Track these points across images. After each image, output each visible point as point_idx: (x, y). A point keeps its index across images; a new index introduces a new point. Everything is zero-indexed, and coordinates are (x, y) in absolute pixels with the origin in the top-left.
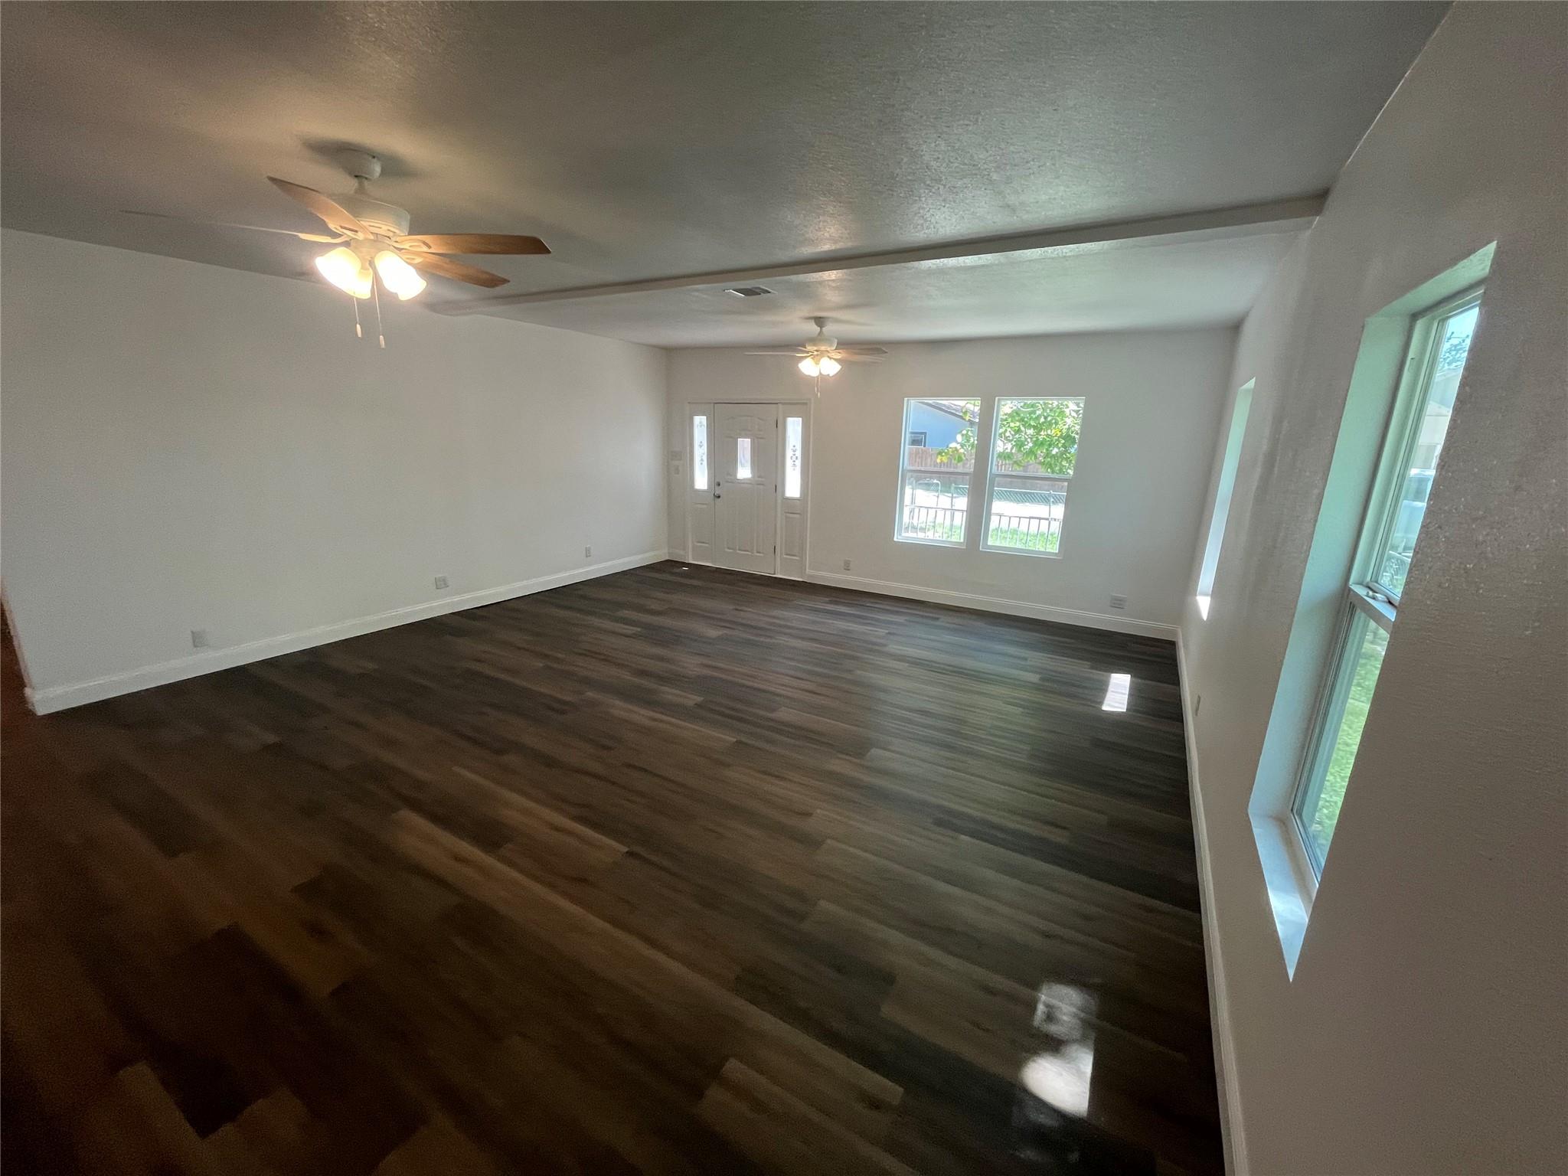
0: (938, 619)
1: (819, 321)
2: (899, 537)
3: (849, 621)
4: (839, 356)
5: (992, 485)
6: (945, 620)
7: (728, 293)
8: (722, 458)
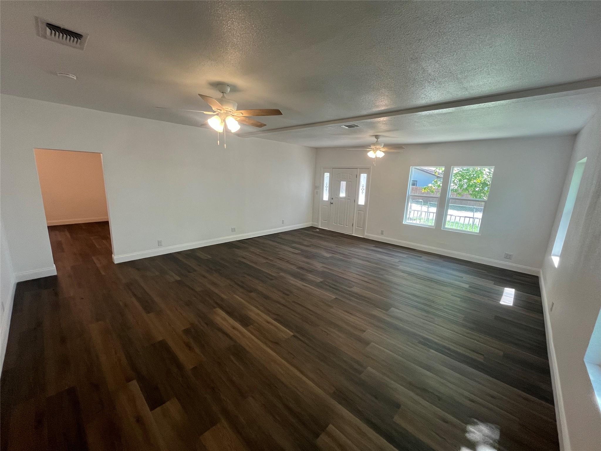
0: (421, 257)
1: (377, 137)
2: (405, 222)
3: (382, 255)
4: (384, 150)
5: (448, 203)
6: (424, 258)
7: (342, 127)
8: (334, 189)
